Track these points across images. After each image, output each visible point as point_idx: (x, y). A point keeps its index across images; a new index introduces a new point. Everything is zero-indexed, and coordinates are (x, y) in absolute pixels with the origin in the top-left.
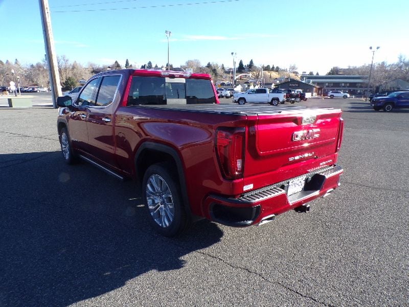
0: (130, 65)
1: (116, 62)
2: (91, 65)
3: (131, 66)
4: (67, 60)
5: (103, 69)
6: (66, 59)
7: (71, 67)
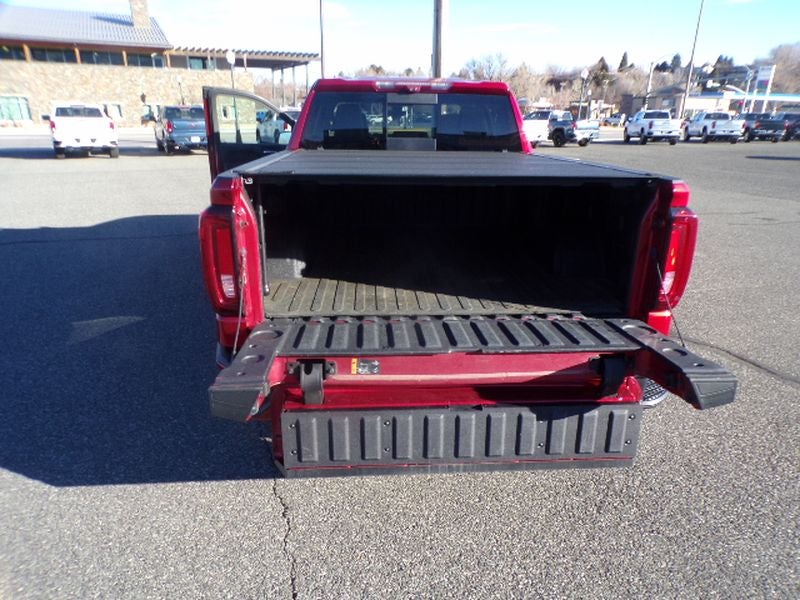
0: (629, 64)
1: (602, 60)
2: (550, 68)
3: (632, 66)
4: (505, 62)
5: (571, 76)
6: (503, 59)
7: (510, 74)
